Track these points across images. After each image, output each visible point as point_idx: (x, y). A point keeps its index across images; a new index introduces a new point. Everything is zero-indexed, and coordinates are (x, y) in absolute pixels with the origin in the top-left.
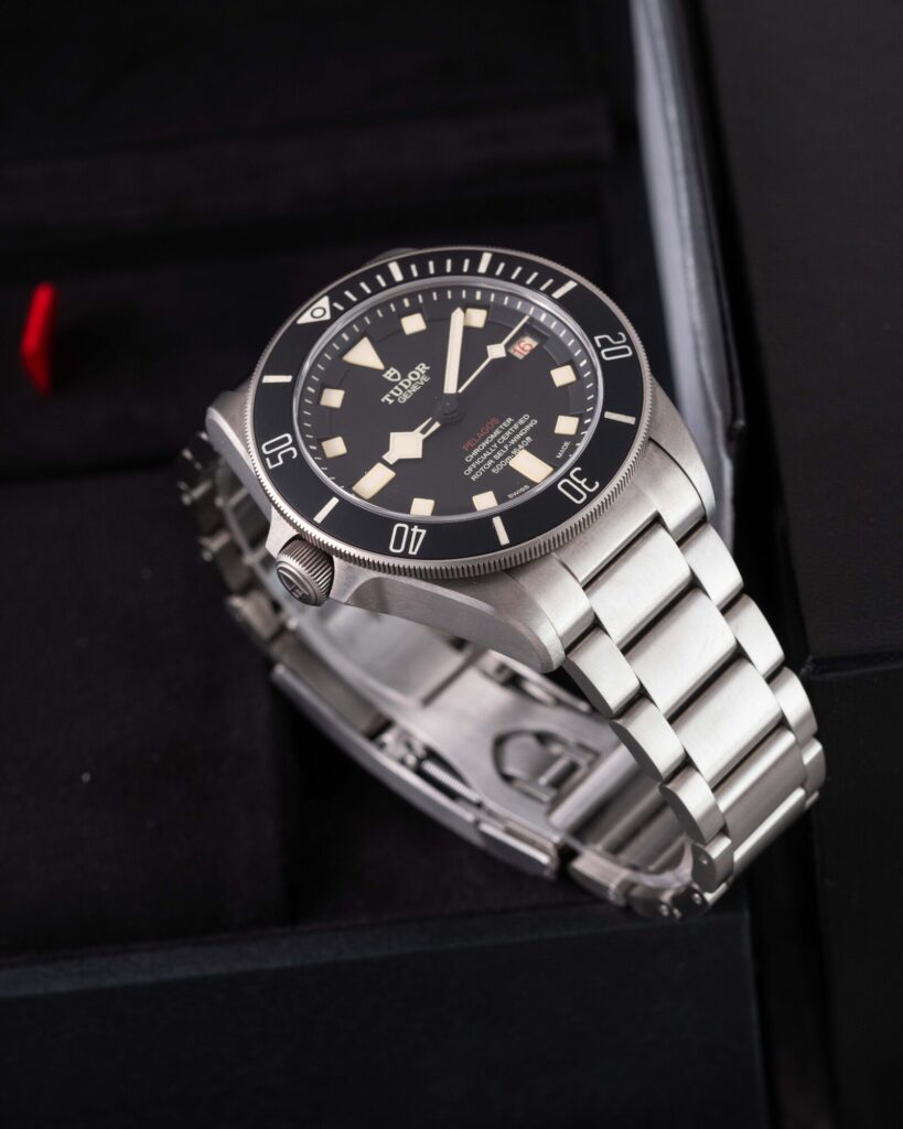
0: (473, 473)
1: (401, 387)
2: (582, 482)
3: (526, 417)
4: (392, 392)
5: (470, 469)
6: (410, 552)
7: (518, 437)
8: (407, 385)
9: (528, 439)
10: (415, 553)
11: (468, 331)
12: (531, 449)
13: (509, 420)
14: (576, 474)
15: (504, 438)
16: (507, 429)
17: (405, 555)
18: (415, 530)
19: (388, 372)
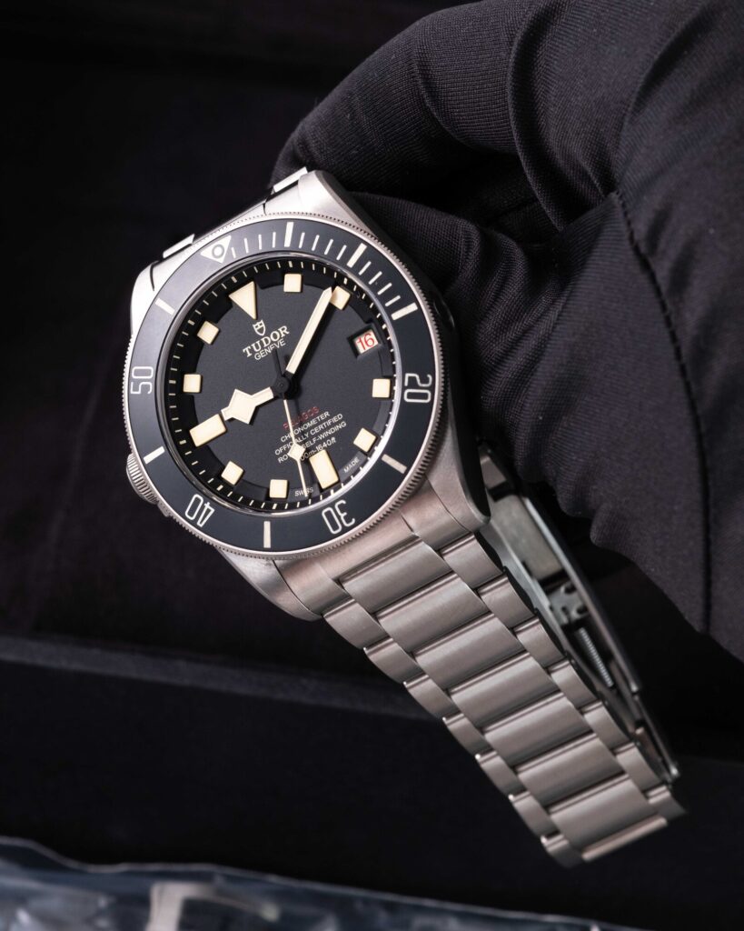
0: (281, 455)
1: (261, 343)
2: (342, 515)
3: (340, 416)
4: (253, 345)
5: (280, 450)
6: (198, 523)
7: (327, 433)
8: (266, 342)
9: (333, 439)
10: (201, 526)
11: (331, 308)
12: (329, 451)
13: (327, 414)
14: (340, 506)
15: (316, 430)
16: (321, 422)
17: (194, 523)
18: (207, 506)
19: (258, 324)
